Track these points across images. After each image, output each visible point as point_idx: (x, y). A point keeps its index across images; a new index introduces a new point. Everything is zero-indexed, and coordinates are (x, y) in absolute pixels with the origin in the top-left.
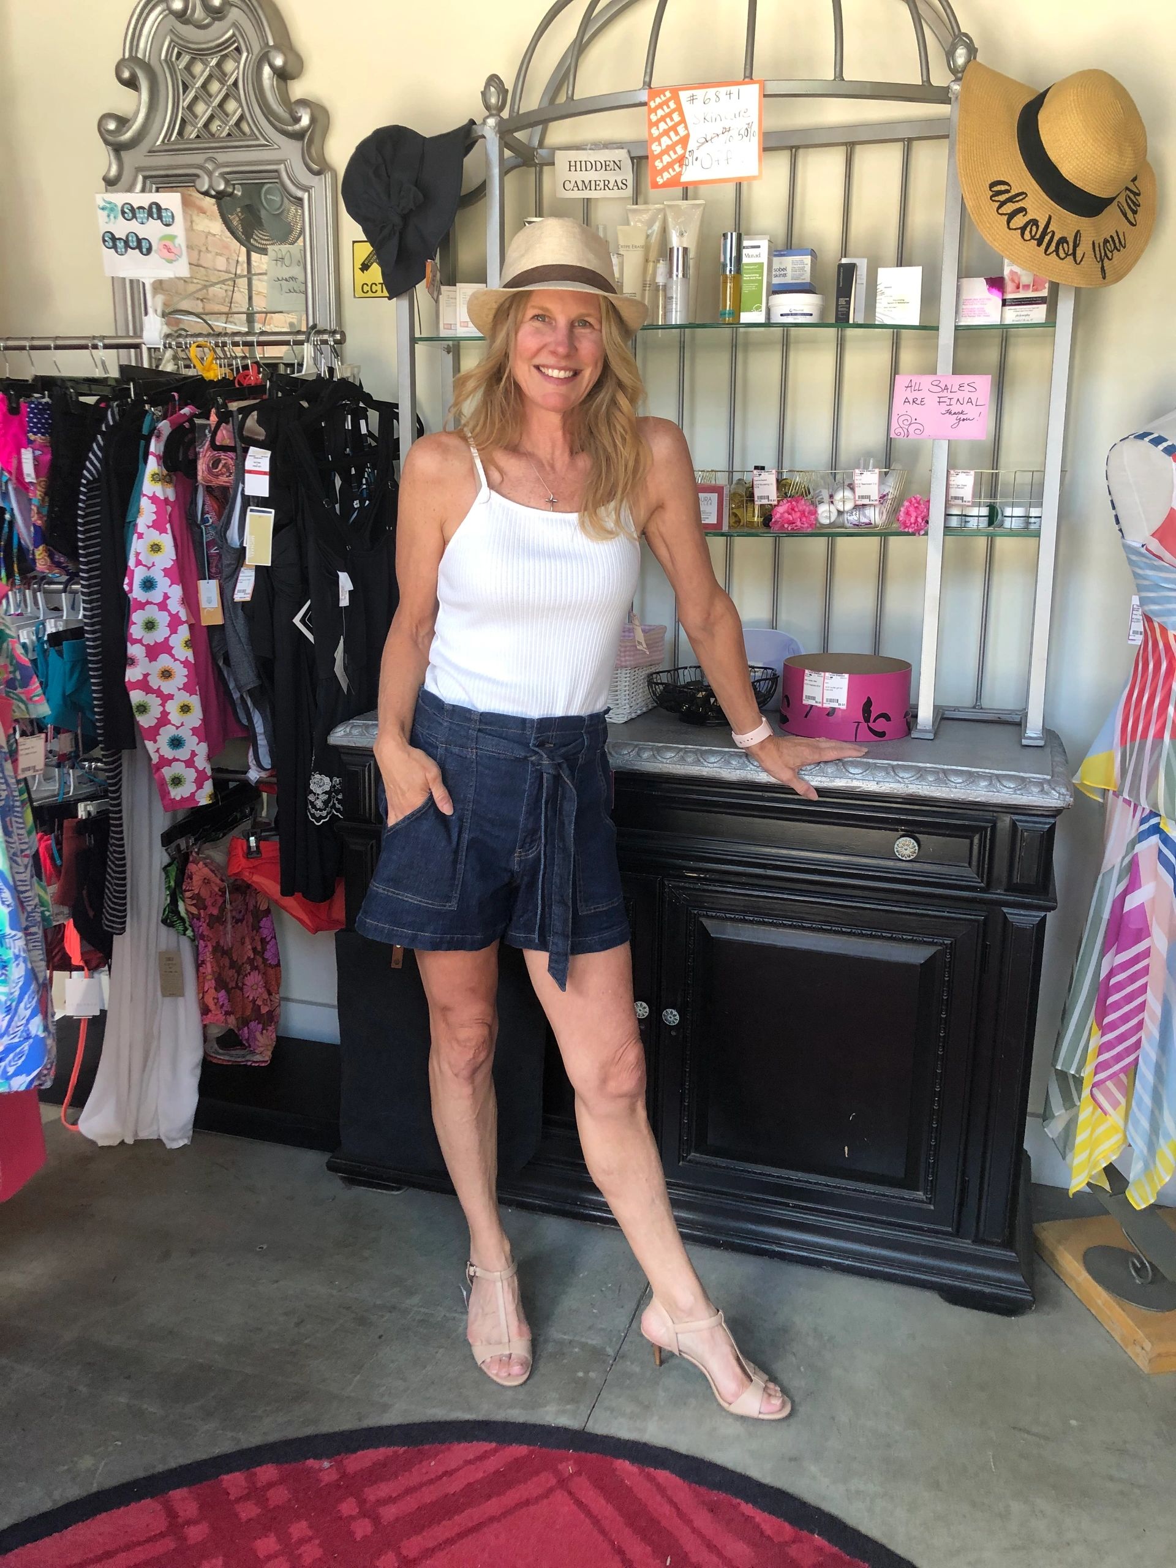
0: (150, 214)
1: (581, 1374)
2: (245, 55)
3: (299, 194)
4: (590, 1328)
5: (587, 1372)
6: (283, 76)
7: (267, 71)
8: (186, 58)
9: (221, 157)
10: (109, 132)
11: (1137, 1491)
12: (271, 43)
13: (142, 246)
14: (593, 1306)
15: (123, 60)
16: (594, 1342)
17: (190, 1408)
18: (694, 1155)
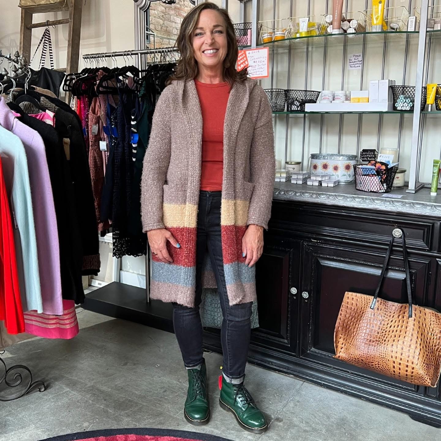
4: (267, 408)
17: (123, 413)
18: (313, 349)
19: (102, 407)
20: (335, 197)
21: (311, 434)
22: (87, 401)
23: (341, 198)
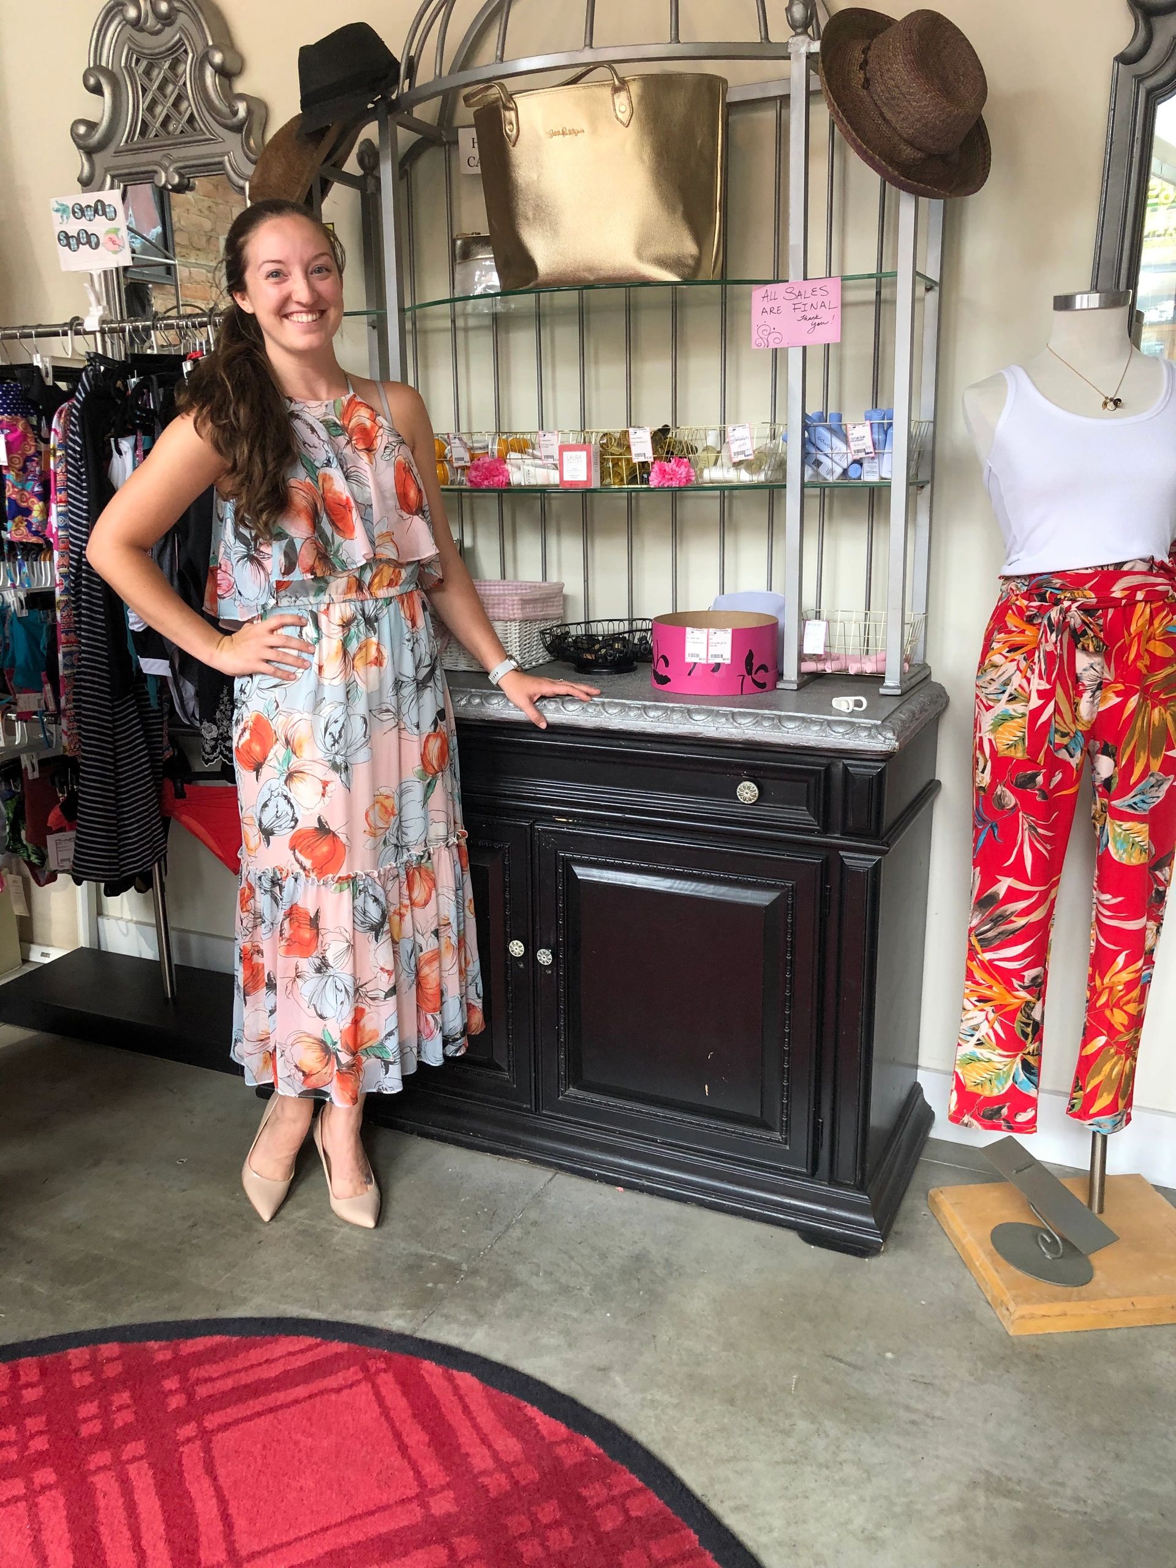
0: (96, 211)
1: (430, 1285)
2: (191, 55)
3: (241, 182)
4: (454, 1246)
5: (436, 1284)
6: (227, 74)
7: (209, 72)
8: (144, 64)
9: (176, 153)
10: (78, 135)
11: (929, 1421)
12: (210, 43)
13: (90, 240)
14: (464, 1226)
15: (89, 69)
16: (453, 1258)
17: (73, 1290)
18: (572, 1091)
20: (600, 707)
21: (555, 1300)
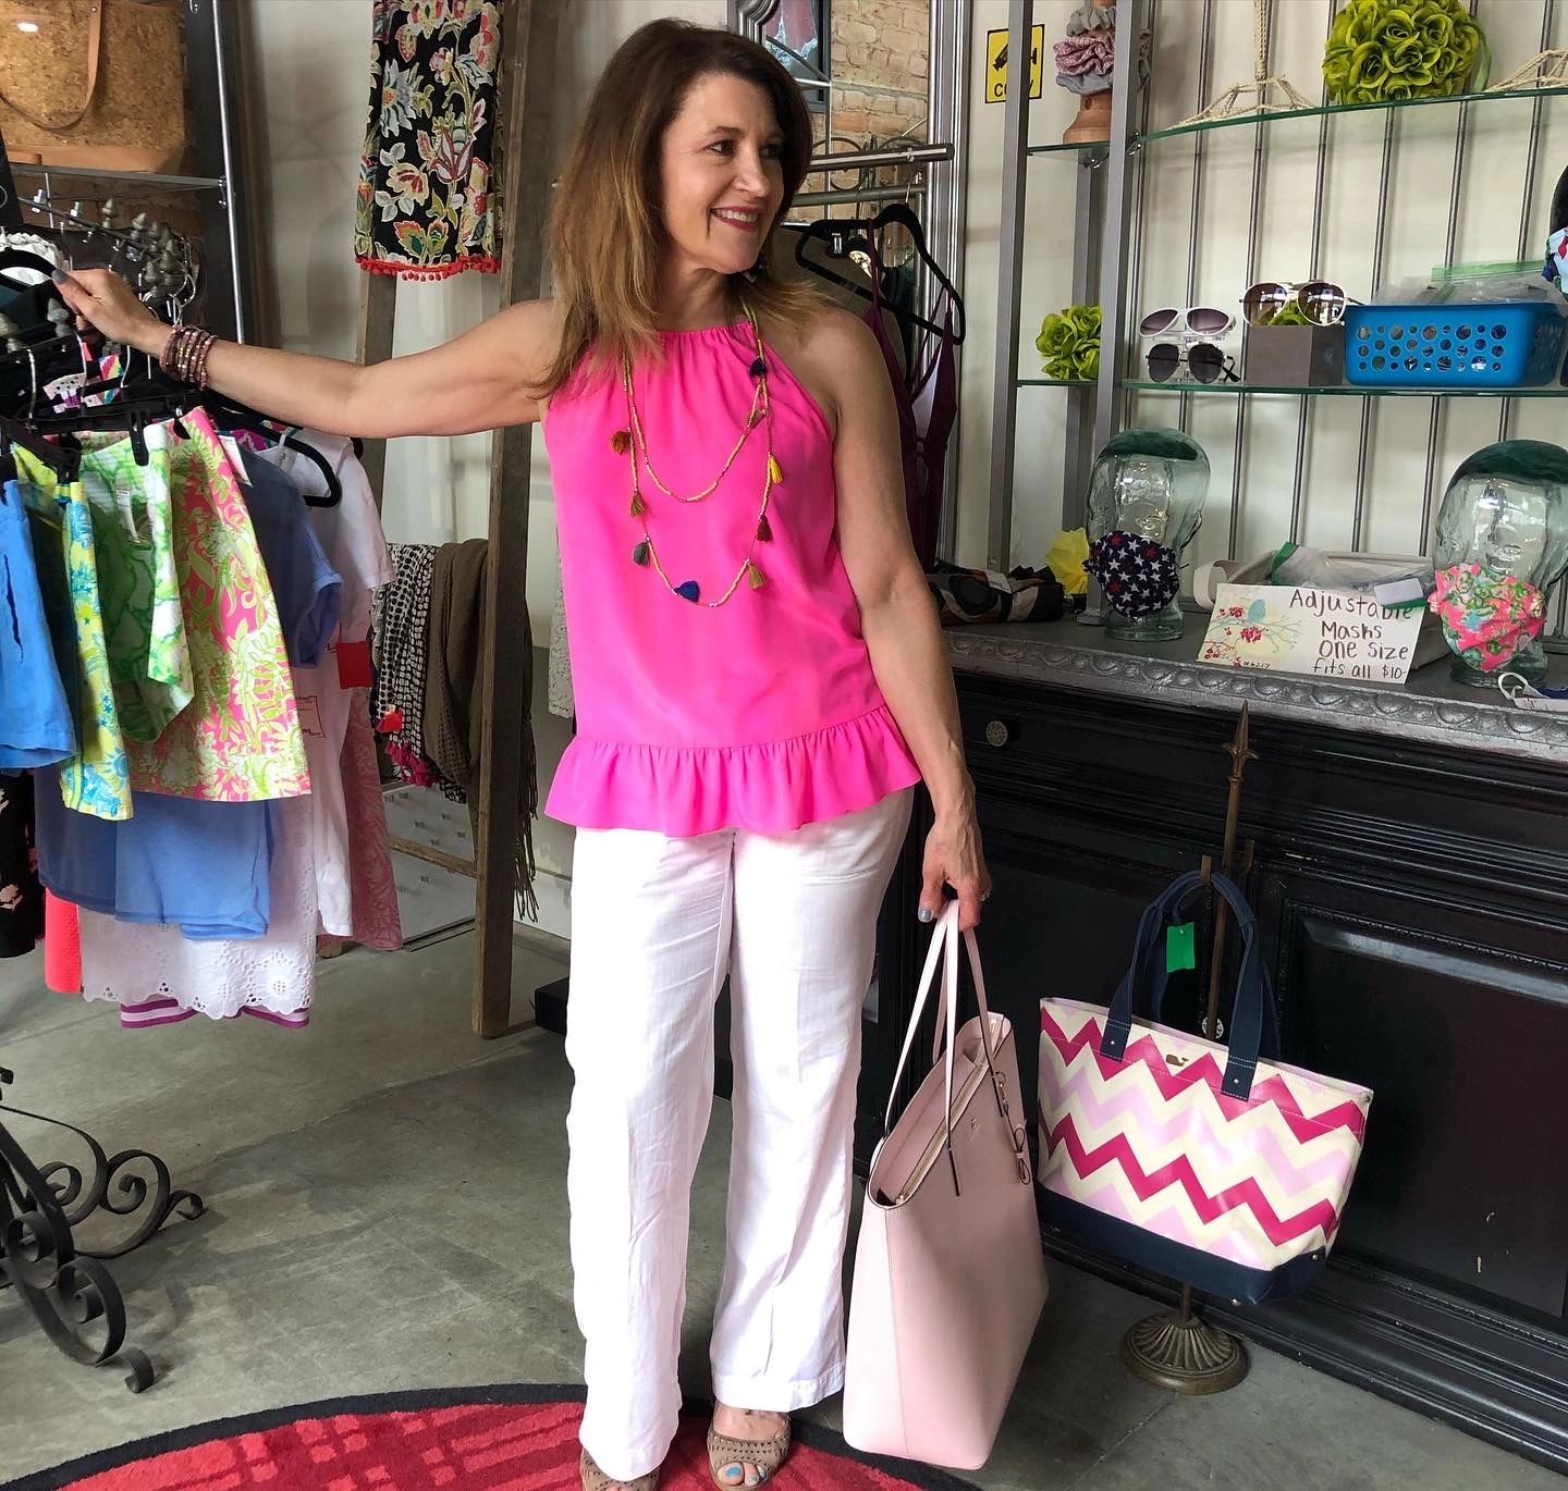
4: (1092, 1414)
5: (1065, 1461)
14: (1107, 1390)
19: (551, 1351)
22: (507, 1329)
23: (1393, 709)
